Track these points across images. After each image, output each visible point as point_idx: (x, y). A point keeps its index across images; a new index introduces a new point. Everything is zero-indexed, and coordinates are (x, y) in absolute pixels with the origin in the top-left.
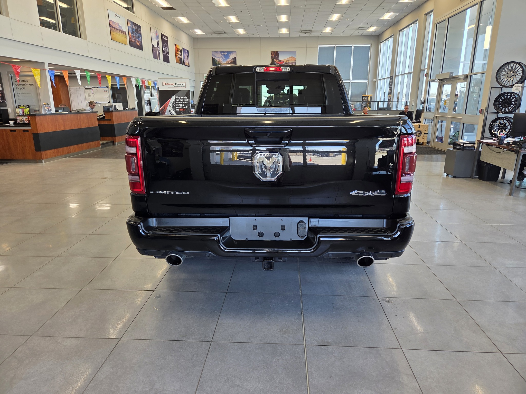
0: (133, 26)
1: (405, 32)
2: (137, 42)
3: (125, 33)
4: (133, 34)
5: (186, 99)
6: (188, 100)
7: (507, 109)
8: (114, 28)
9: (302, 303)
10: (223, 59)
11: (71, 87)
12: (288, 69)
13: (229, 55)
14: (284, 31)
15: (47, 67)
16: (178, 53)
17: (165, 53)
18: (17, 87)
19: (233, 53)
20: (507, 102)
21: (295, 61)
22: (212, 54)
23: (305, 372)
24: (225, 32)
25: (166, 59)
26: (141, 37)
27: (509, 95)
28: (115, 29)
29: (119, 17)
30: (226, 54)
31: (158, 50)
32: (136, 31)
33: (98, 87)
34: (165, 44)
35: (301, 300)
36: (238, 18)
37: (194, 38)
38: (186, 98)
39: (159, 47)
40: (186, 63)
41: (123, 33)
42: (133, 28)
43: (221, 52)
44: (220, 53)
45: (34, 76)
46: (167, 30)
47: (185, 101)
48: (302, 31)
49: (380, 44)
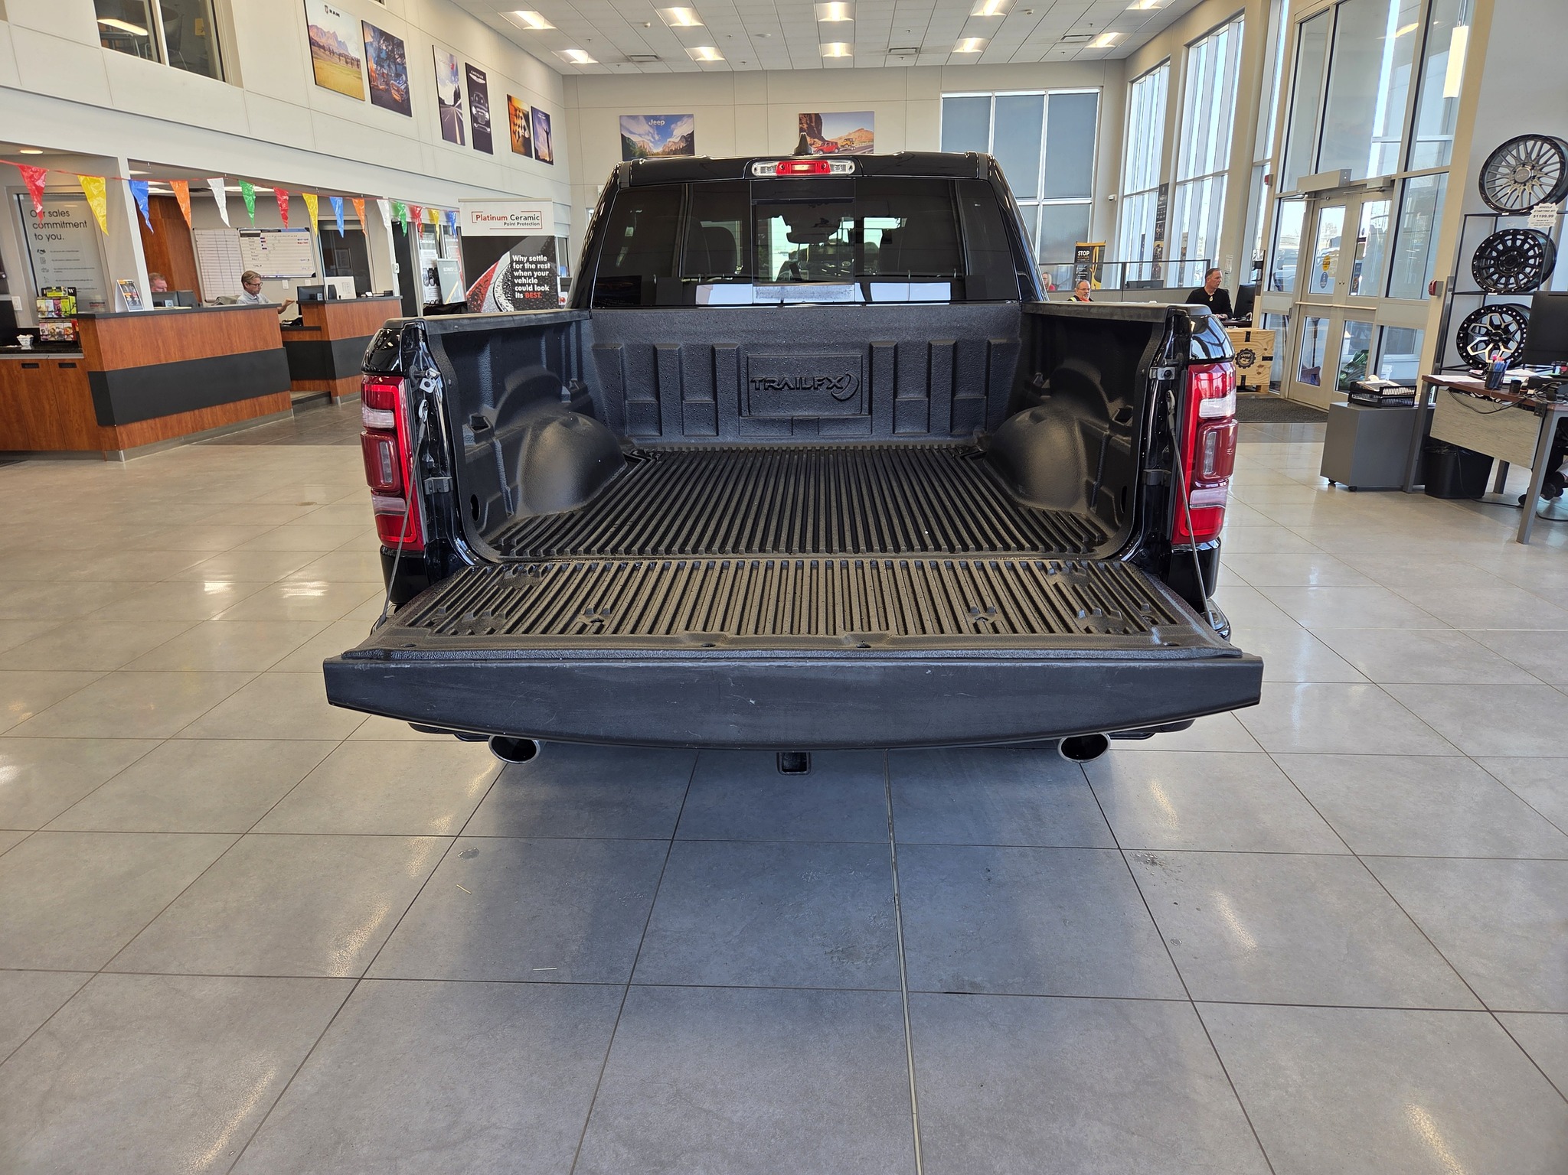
0: (382, 42)
1: (1204, 48)
2: (393, 91)
3: (358, 65)
4: (382, 67)
5: (543, 262)
6: (549, 265)
7: (1512, 280)
8: (323, 50)
9: (897, 870)
10: (654, 138)
11: (197, 229)
12: (847, 168)
13: (673, 126)
14: (837, 50)
15: (126, 172)
16: (519, 122)
17: (478, 123)
18: (38, 231)
19: (685, 119)
20: (1514, 258)
21: (871, 143)
22: (621, 125)
23: (906, 1071)
24: (659, 55)
25: (483, 142)
26: (404, 76)
27: (1518, 237)
28: (328, 53)
29: (338, 15)
30: (663, 123)
31: (457, 114)
32: (390, 57)
33: (279, 231)
34: (478, 95)
35: (893, 860)
36: (698, 13)
37: (564, 77)
38: (545, 259)
39: (460, 106)
40: (543, 151)
41: (350, 65)
42: (379, 46)
43: (648, 118)
44: (645, 122)
45: (86, 199)
46: (483, 53)
47: (541, 270)
48: (891, 49)
49: (1129, 85)
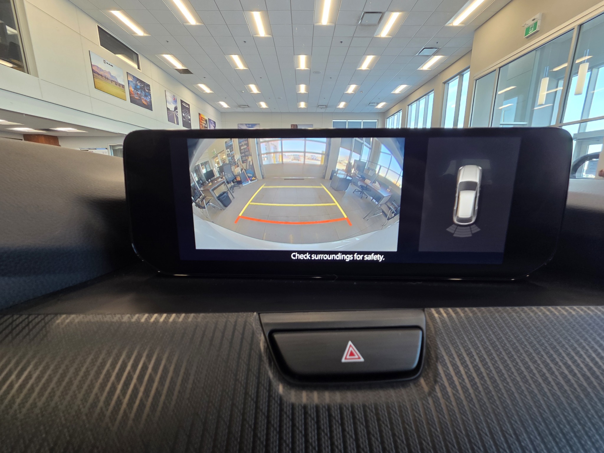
0: (138, 82)
2: (143, 100)
3: (123, 87)
4: (137, 91)
8: (100, 76)
13: (254, 127)
14: (303, 105)
16: (203, 122)
17: (185, 119)
19: (257, 125)
22: (238, 126)
24: (249, 105)
25: (187, 125)
26: (149, 97)
28: (104, 78)
29: (112, 66)
30: (250, 126)
31: (175, 114)
32: (142, 88)
34: (185, 110)
36: (259, 88)
39: (177, 112)
41: (118, 86)
42: (136, 84)
44: (245, 125)
46: (188, 97)
48: (318, 105)
49: (386, 119)
